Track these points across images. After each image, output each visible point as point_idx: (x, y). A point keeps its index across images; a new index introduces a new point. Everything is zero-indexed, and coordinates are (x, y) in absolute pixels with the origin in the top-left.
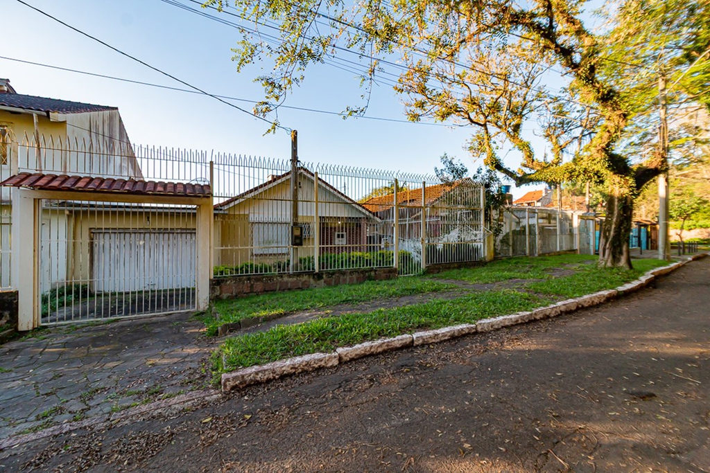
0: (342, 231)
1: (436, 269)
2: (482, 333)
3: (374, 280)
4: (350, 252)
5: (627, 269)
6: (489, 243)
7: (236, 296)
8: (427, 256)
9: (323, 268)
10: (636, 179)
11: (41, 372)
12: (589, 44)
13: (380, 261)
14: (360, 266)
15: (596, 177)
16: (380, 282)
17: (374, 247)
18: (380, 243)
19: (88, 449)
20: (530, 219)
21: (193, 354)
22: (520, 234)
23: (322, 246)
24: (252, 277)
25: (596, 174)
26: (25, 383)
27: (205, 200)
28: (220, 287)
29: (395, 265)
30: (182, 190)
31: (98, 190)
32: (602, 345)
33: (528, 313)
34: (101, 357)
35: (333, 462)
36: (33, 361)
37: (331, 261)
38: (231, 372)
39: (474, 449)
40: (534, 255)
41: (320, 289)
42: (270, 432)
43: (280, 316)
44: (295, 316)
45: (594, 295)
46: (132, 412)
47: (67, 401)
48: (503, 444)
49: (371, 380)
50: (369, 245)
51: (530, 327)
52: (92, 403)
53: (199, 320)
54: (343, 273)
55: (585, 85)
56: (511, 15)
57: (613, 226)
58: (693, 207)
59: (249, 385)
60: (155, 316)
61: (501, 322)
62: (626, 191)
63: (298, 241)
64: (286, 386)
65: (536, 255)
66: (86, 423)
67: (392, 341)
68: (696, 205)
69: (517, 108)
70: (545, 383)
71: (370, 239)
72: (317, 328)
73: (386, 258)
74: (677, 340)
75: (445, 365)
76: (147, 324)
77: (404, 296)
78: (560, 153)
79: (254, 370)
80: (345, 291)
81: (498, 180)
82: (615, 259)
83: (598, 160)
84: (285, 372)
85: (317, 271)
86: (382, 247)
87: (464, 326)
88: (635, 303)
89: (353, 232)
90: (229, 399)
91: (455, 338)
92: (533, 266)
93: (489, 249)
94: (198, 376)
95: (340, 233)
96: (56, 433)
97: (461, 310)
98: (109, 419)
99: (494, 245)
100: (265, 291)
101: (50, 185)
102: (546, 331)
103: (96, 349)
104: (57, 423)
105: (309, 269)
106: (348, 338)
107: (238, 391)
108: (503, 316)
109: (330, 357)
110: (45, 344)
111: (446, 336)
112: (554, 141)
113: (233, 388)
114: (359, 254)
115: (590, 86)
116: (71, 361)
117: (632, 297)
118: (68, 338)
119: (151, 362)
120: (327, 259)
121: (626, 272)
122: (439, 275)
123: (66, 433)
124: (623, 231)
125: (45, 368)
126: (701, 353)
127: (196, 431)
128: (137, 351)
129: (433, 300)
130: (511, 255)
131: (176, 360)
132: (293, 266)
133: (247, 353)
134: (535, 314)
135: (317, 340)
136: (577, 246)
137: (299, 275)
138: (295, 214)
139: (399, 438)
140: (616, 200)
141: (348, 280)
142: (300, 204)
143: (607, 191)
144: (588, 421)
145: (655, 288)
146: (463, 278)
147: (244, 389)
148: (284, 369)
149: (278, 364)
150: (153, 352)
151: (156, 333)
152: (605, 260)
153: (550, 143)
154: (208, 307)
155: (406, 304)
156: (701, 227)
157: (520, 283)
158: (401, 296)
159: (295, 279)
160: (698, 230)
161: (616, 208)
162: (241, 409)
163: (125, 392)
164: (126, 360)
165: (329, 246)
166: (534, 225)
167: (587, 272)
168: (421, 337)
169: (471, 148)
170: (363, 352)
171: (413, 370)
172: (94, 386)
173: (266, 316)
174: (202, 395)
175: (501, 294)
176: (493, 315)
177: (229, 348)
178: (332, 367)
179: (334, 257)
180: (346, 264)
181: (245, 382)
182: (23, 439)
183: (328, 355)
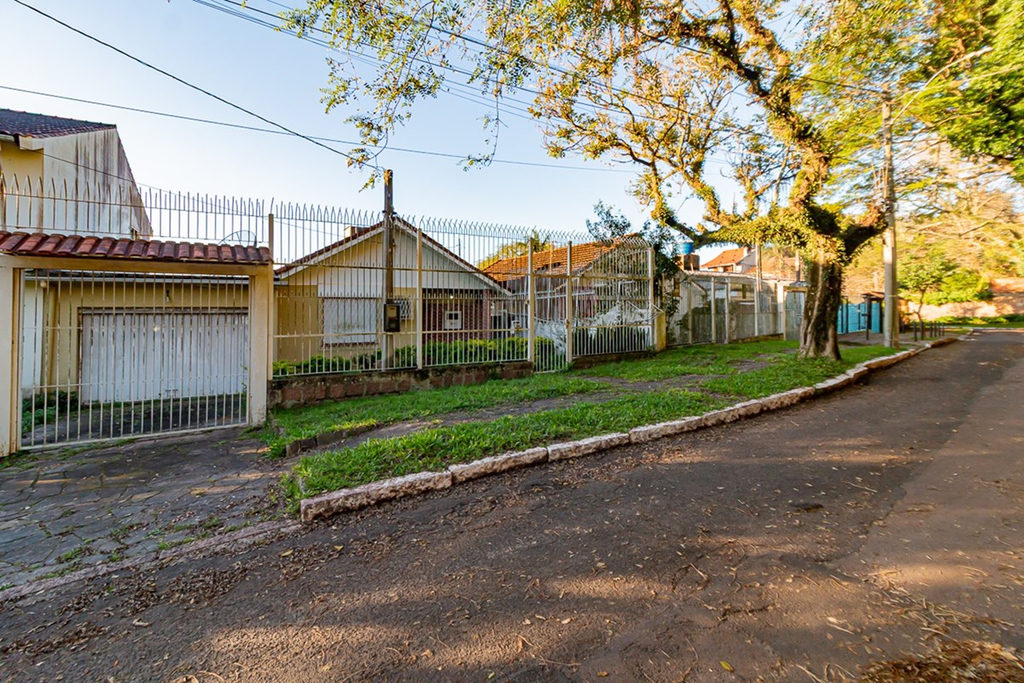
0: (456, 309)
1: (588, 362)
2: (636, 444)
3: (501, 379)
4: (466, 341)
5: (834, 360)
6: (659, 325)
7: (305, 403)
8: (575, 345)
9: (429, 363)
10: (845, 241)
11: (42, 509)
12: (783, 63)
13: (509, 353)
14: (481, 360)
15: (796, 237)
16: (508, 382)
17: (500, 333)
18: (509, 327)
19: (138, 590)
20: (717, 292)
21: (255, 480)
22: (703, 313)
23: (427, 332)
24: (328, 376)
25: (795, 234)
26: (23, 522)
27: (262, 268)
28: (283, 392)
29: (530, 357)
30: (230, 255)
31: (110, 255)
32: (780, 455)
33: (697, 418)
34: (123, 488)
35: (446, 588)
36: (23, 496)
37: (440, 354)
38: (312, 497)
39: (608, 568)
40: (722, 342)
41: (425, 392)
42: (367, 562)
43: (371, 428)
44: (391, 428)
45: (785, 394)
46: (186, 549)
47: (93, 541)
48: (641, 561)
49: (493, 502)
50: (493, 330)
51: (698, 436)
52: (129, 542)
53: (254, 437)
54: (457, 370)
55: (776, 118)
56: (681, 24)
57: (817, 303)
58: (934, 274)
59: (337, 514)
60: (187, 434)
61: (661, 430)
62: (833, 256)
63: (393, 326)
64: (385, 512)
65: (726, 342)
66: (127, 563)
67: (520, 456)
68: (938, 272)
69: (700, 138)
70: (701, 499)
71: (496, 321)
72: (422, 441)
73: (517, 349)
74: (869, 446)
75: (586, 482)
76: (179, 445)
77: (540, 399)
78: (756, 201)
79: (342, 494)
80: (460, 394)
81: (672, 238)
82: (819, 346)
83: (796, 215)
84: (383, 496)
85: (420, 367)
86: (512, 332)
87: (614, 435)
88: (836, 403)
89: (471, 310)
90: (312, 530)
91: (601, 451)
92: (716, 358)
93: (659, 335)
94: (266, 505)
95: (453, 312)
96: (92, 576)
97: (612, 415)
98: (157, 558)
99: (667, 328)
100: (347, 397)
101: (40, 249)
102: (717, 440)
103: (113, 478)
104: (89, 565)
105: (409, 364)
106: (463, 453)
107: (323, 520)
108: (664, 421)
109: (441, 477)
110: (33, 474)
111: (589, 449)
112: (748, 184)
113: (316, 517)
114: (479, 342)
115: (784, 119)
116: (82, 495)
117: (835, 396)
118: (66, 466)
119: (197, 492)
120: (434, 351)
121: (832, 364)
122: (590, 371)
123: (104, 575)
124: (829, 309)
125: (47, 504)
126: (890, 460)
127: (274, 566)
128: (174, 479)
129: (577, 403)
130: (690, 342)
131: (232, 488)
132: (386, 361)
133: (332, 474)
134: (706, 419)
135: (423, 456)
136: (782, 329)
137: (395, 373)
138: (390, 288)
139: (523, 561)
140: (821, 268)
141: (464, 379)
142: (396, 273)
143: (810, 257)
144: (741, 535)
145: (866, 384)
146: (621, 375)
147: (330, 517)
148: (381, 492)
149: (374, 486)
150: (198, 480)
151: (196, 456)
152: (806, 349)
153: (742, 188)
154: (264, 419)
155: (541, 410)
156: (954, 300)
157: (695, 380)
158: (536, 400)
159: (389, 379)
160: (950, 305)
161: (820, 279)
162: (329, 539)
163: (171, 528)
164: (162, 490)
165: (437, 332)
166: (722, 300)
167: (783, 365)
168: (559, 450)
169: (637, 193)
170: (483, 470)
171: (546, 489)
172: (126, 522)
173: (352, 429)
174: (277, 527)
175: (667, 394)
176: (653, 421)
177: (306, 470)
178: (443, 489)
179: (445, 347)
180: (461, 358)
181: (332, 509)
182: (48, 584)
183: (437, 474)
